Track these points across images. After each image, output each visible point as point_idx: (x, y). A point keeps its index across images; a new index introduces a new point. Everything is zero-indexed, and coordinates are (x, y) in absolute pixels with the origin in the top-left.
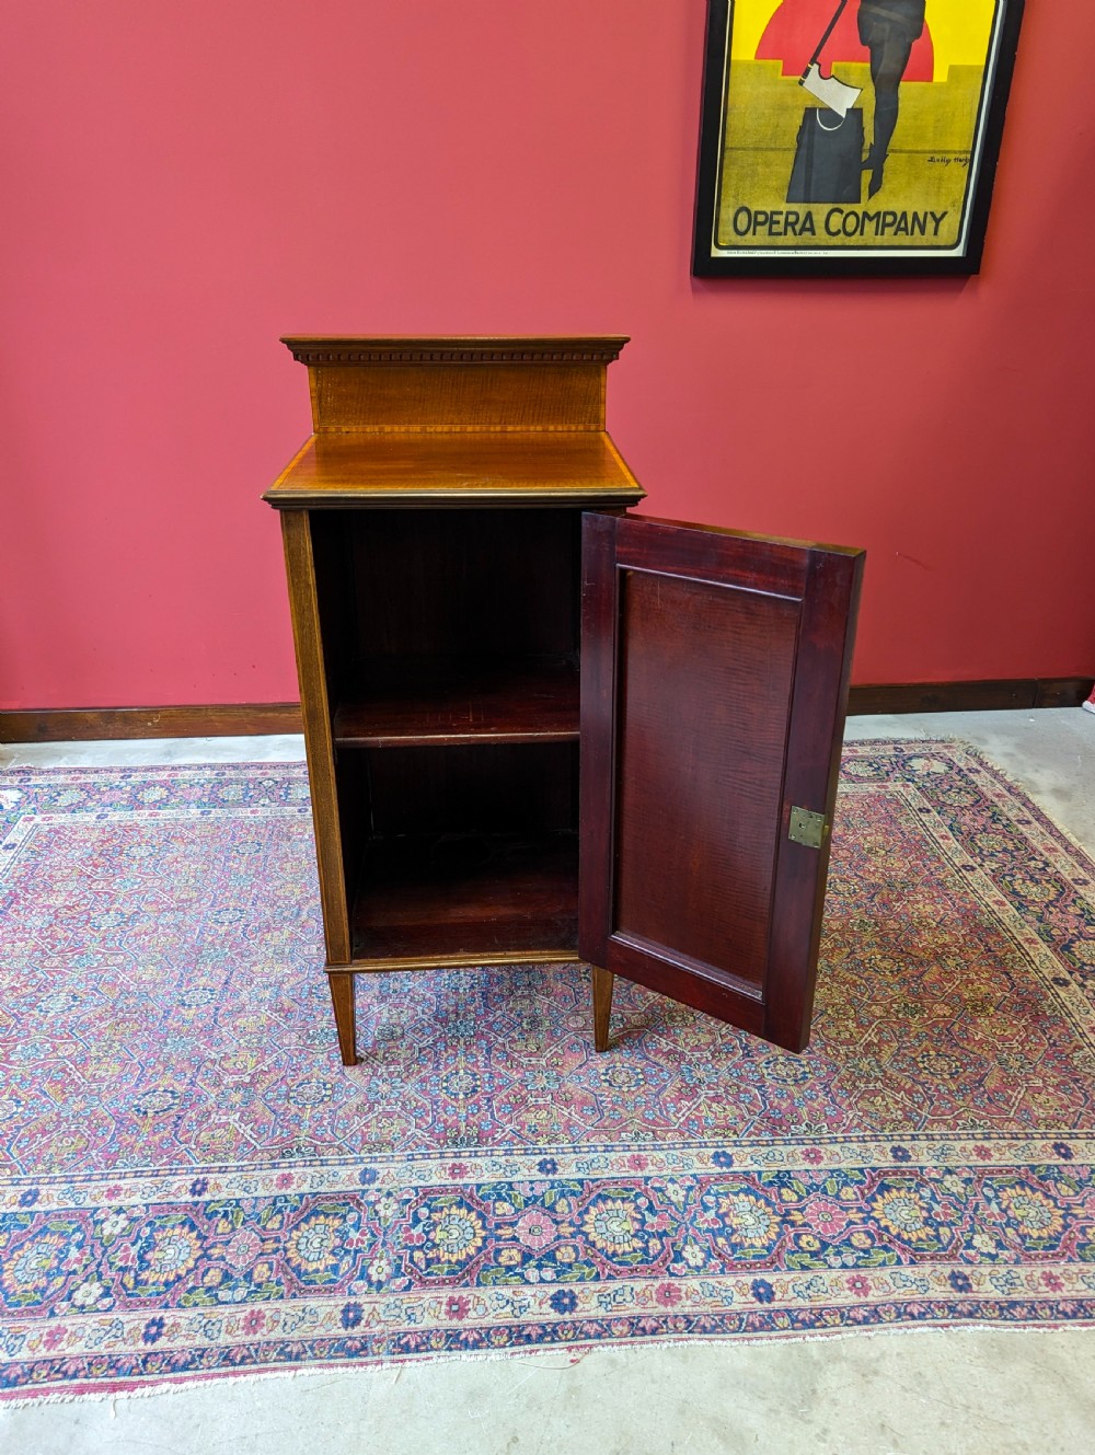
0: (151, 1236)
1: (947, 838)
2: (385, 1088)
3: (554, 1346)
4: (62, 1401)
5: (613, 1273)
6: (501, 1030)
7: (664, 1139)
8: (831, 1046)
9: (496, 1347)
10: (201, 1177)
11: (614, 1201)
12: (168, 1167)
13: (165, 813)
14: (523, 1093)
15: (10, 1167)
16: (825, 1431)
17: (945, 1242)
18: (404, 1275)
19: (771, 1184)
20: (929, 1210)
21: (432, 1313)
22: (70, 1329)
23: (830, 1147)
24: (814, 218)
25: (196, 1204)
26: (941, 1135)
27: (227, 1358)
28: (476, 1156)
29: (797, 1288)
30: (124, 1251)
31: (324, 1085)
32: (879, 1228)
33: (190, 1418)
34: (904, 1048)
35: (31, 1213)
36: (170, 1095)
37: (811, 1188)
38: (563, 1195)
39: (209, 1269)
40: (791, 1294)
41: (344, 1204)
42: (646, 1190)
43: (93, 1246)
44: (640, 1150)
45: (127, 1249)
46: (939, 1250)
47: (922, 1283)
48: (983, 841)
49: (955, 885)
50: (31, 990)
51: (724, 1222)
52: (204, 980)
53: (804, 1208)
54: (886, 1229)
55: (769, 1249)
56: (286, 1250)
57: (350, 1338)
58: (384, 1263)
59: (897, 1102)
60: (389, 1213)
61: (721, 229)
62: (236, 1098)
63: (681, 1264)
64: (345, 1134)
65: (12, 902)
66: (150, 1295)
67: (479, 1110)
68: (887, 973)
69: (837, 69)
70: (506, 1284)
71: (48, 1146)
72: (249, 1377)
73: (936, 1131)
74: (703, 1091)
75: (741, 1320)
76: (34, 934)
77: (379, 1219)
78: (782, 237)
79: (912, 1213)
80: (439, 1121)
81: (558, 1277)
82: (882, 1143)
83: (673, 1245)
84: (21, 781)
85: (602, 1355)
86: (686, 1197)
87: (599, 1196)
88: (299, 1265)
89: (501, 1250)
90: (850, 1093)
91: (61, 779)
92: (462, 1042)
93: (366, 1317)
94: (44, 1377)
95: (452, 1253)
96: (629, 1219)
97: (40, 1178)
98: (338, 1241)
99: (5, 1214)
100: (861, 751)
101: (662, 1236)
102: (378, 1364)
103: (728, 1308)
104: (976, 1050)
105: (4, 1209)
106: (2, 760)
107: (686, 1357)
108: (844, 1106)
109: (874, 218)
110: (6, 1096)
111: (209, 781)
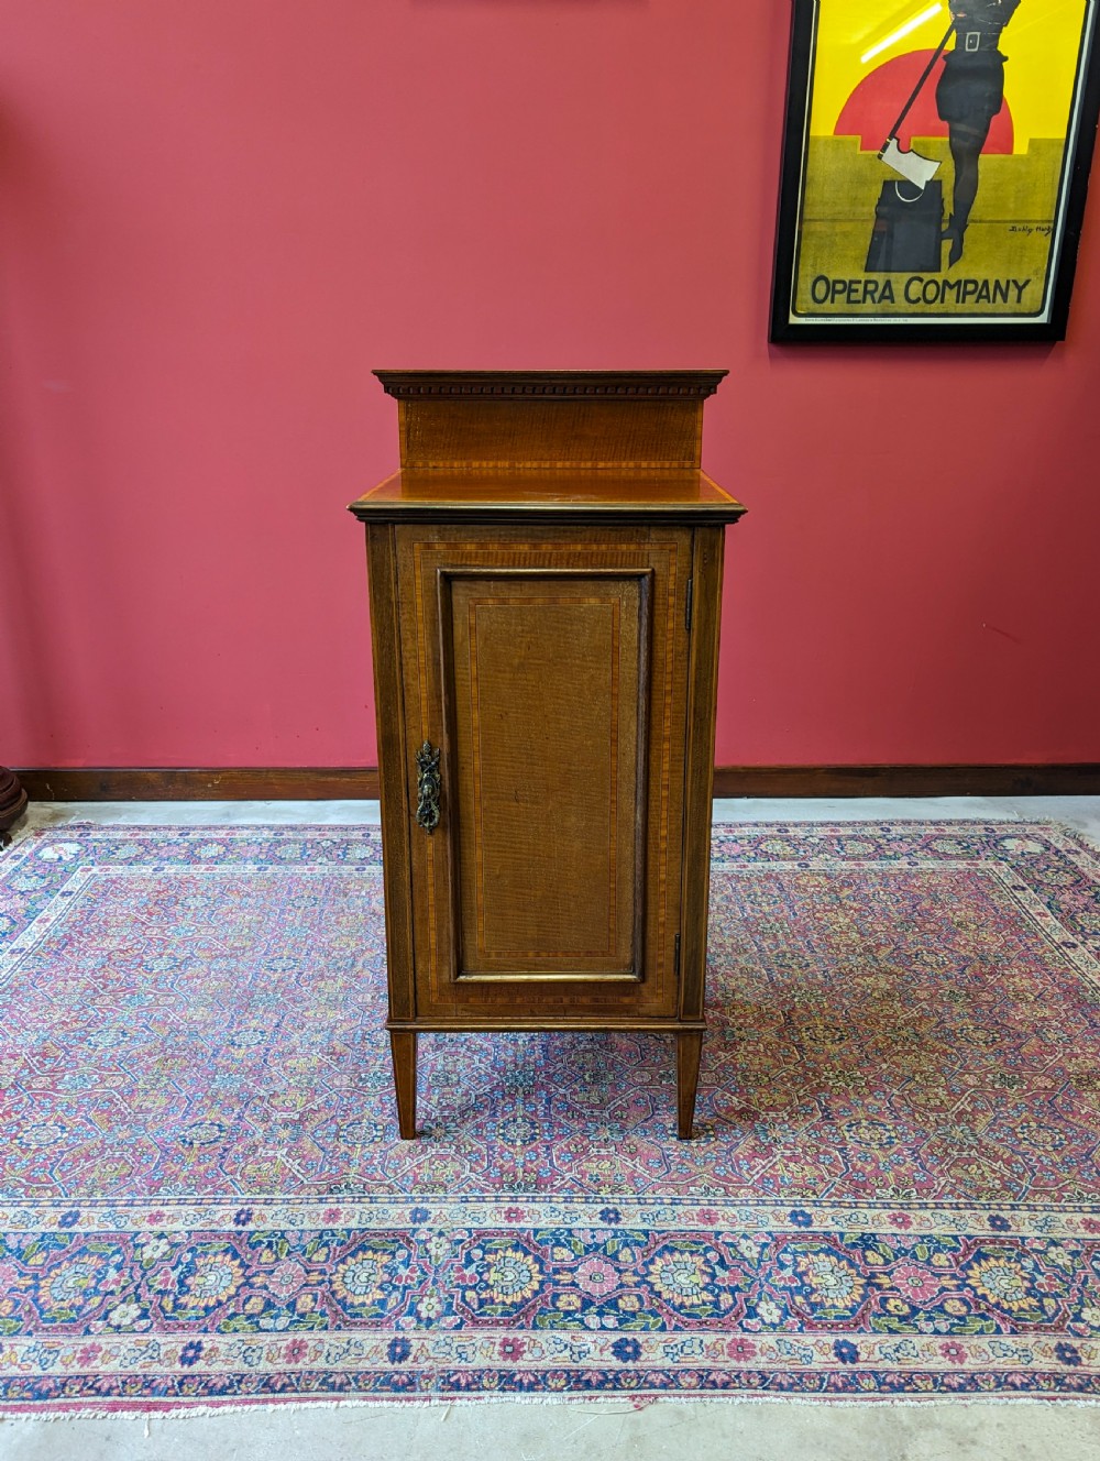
0: (192, 1262)
1: (1045, 915)
2: (439, 1132)
3: (615, 1393)
4: (95, 1417)
5: (680, 1325)
6: (561, 1082)
7: (736, 1195)
8: (919, 1112)
9: (553, 1390)
10: (246, 1208)
11: (682, 1253)
12: (213, 1196)
13: (220, 869)
14: (585, 1143)
15: (52, 1189)
17: (1050, 1314)
18: (456, 1314)
19: (854, 1245)
20: (1032, 1280)
21: (485, 1352)
22: (105, 1347)
23: (921, 1213)
24: (894, 286)
25: (240, 1233)
26: (1044, 1206)
27: (267, 1385)
28: (533, 1201)
29: (884, 1350)
30: (164, 1275)
31: (375, 1126)
32: (976, 1295)
33: (226, 1442)
34: (1001, 1118)
35: (70, 1234)
36: (216, 1128)
37: (898, 1252)
38: (626, 1245)
39: (251, 1297)
40: (878, 1356)
41: (393, 1241)
42: (717, 1244)
43: (132, 1268)
44: (709, 1204)
45: (166, 1273)
46: (1043, 1321)
47: (1025, 1353)
48: (1085, 919)
49: (1054, 960)
50: (80, 1025)
51: (802, 1281)
52: (255, 1022)
53: (891, 1272)
54: (984, 1297)
55: (852, 1310)
56: (331, 1282)
57: (397, 1372)
58: (434, 1300)
59: (994, 1171)
60: (441, 1252)
61: (799, 297)
62: (284, 1134)
63: (755, 1320)
64: (397, 1174)
65: (66, 944)
66: (189, 1319)
67: (537, 1157)
68: (981, 1043)
69: (915, 143)
70: (564, 1328)
71: (91, 1170)
72: (289, 1405)
73: (1038, 1202)
74: (778, 1151)
75: (822, 1380)
76: (87, 974)
77: (430, 1257)
78: (861, 305)
79: (1013, 1283)
80: (495, 1166)
81: (620, 1324)
82: (977, 1212)
83: (746, 1300)
84: (81, 835)
85: (670, 1404)
86: (761, 1254)
87: (666, 1247)
88: (345, 1298)
89: (559, 1295)
90: (941, 1160)
91: (119, 835)
92: (521, 1090)
93: (414, 1353)
94: (77, 1392)
95: (507, 1294)
96: (697, 1272)
97: (81, 1201)
98: (386, 1277)
99: (44, 1234)
100: (949, 830)
101: (733, 1290)
102: (425, 1400)
103: (807, 1367)
104: (1081, 1123)
105: (43, 1229)
106: (63, 816)
107: (760, 1413)
108: (935, 1173)
109: (954, 286)
110: (52, 1122)
111: (267, 840)
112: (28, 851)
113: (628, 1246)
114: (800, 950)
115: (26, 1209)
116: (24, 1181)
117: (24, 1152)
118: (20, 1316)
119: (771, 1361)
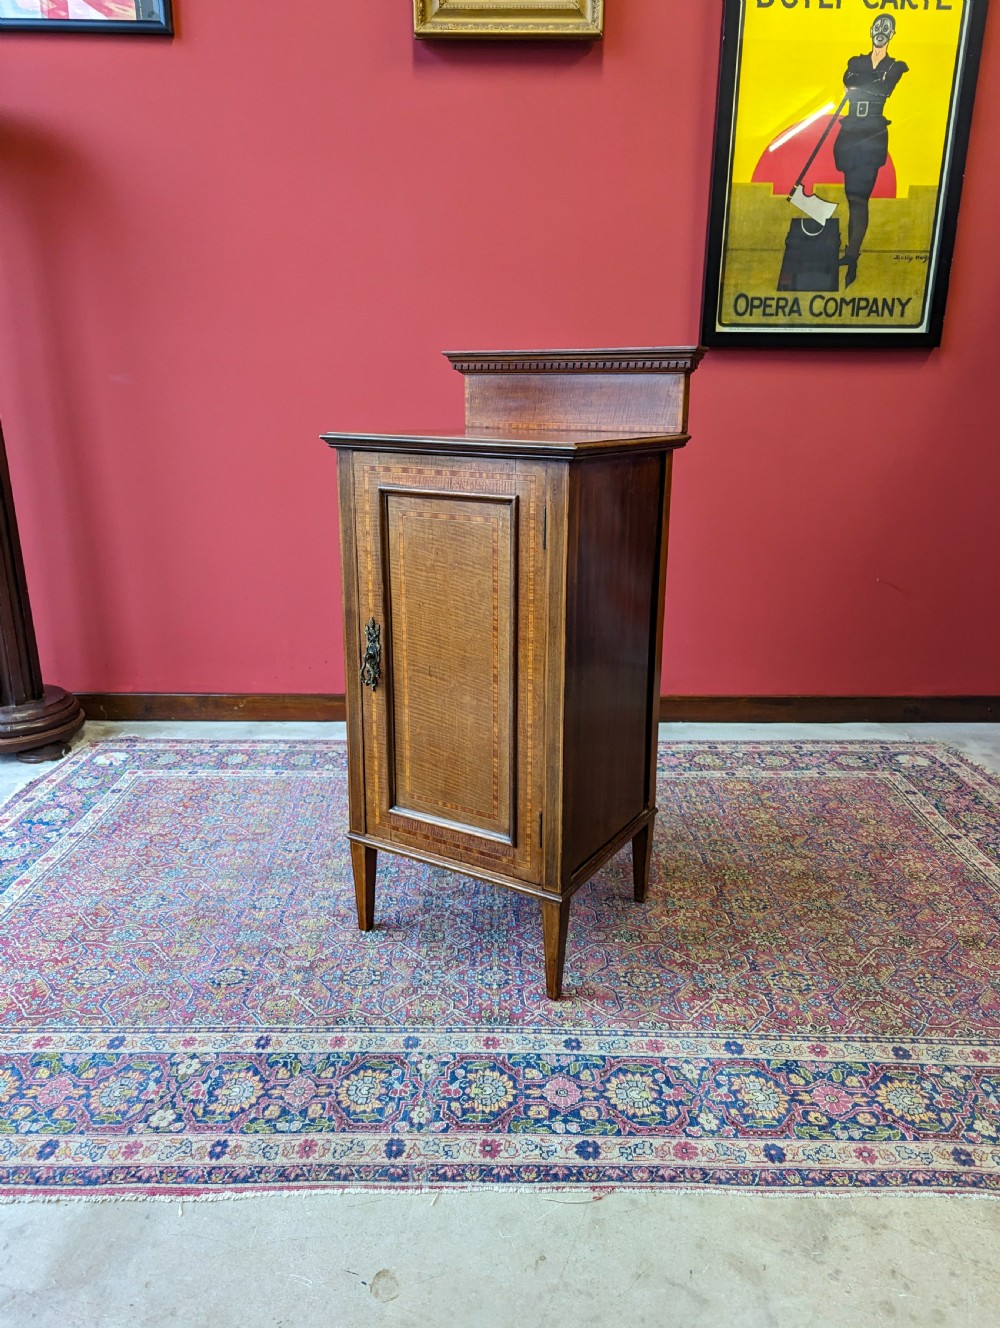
0: (220, 1077)
1: (932, 814)
2: (427, 977)
3: (578, 1184)
4: (136, 1200)
5: (633, 1131)
6: (531, 939)
7: (679, 1029)
8: (832, 966)
9: (526, 1182)
10: (265, 1035)
11: (633, 1074)
12: (236, 1026)
13: (245, 773)
15: (102, 1019)
16: (837, 1272)
17: (947, 1125)
18: (442, 1120)
19: (779, 1070)
20: (931, 1098)
21: (467, 1151)
22: (145, 1144)
23: (836, 1045)
24: (801, 303)
25: (260, 1055)
26: (939, 1040)
27: (283, 1175)
28: (508, 1032)
29: (807, 1153)
30: (196, 1087)
31: (374, 972)
32: (883, 1110)
33: (247, 1221)
34: (901, 971)
35: (117, 1054)
36: (240, 972)
37: (817, 1076)
38: (586, 1067)
39: (269, 1105)
40: (801, 1156)
42: (663, 1068)
44: (656, 1036)
45: (198, 1086)
46: (941, 1131)
47: (926, 1156)
48: (965, 817)
49: (941, 849)
50: (126, 892)
51: (736, 1097)
52: (273, 890)
53: (811, 1091)
54: (890, 1111)
55: (779, 1121)
56: (337, 1094)
57: (393, 1166)
58: (424, 1109)
59: (896, 1012)
60: (430, 1071)
61: (724, 311)
62: (298, 977)
63: (697, 1128)
64: (392, 1010)
65: (116, 829)
66: (217, 1122)
67: (511, 997)
68: (883, 912)
69: (818, 189)
70: (535, 1132)
71: (135, 1004)
72: (301, 1191)
73: (935, 1036)
74: (714, 995)
75: (754, 1176)
76: (133, 852)
77: (420, 1075)
78: (774, 317)
79: (914, 1100)
80: (475, 1004)
81: (582, 1129)
82: (883, 1044)
83: (689, 1112)
84: (128, 746)
85: (622, 1197)
86: (701, 1075)
87: (620, 1069)
88: (349, 1107)
89: (530, 1106)
90: (852, 1003)
91: (161, 746)
92: (496, 945)
93: (407, 1151)
94: (121, 1180)
95: (486, 1105)
96: (647, 1089)
97: (127, 1028)
98: (383, 1091)
99: (95, 1054)
100: (851, 748)
101: (677, 1104)
102: (417, 1188)
103: (742, 1165)
104: (969, 975)
105: (94, 1050)
106: (114, 732)
107: (702, 1202)
108: (846, 1013)
109: (851, 301)
110: (102, 967)
111: (283, 751)
112: (85, 758)
113: (588, 1068)
114: (729, 838)
115: (80, 1035)
116: (78, 1012)
117: (79, 990)
118: (74, 1118)
119: (711, 1160)
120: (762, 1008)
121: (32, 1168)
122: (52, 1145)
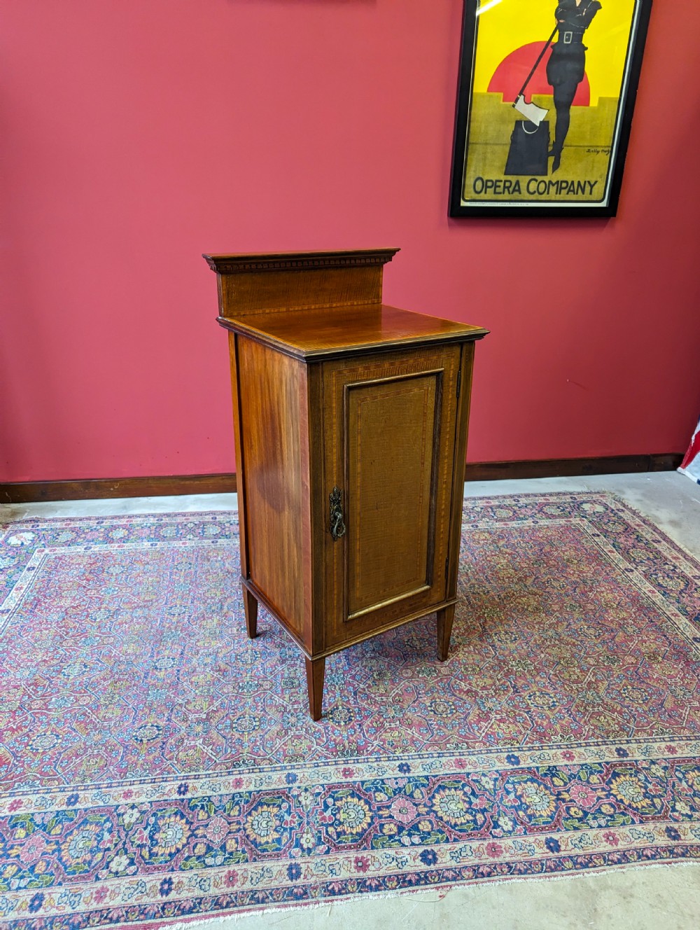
0: (156, 823)
1: (612, 552)
2: (293, 720)
3: (428, 886)
5: (456, 837)
6: (361, 680)
7: (474, 748)
8: (567, 684)
9: (390, 889)
10: (183, 782)
11: (450, 789)
12: (161, 776)
13: (127, 546)
14: (381, 720)
15: (58, 779)
17: (659, 808)
18: (324, 844)
19: (546, 775)
20: (646, 788)
21: (346, 868)
22: (110, 888)
23: (578, 750)
24: (521, 184)
25: (183, 800)
26: (644, 739)
27: (217, 904)
28: (358, 762)
29: (573, 842)
30: (140, 834)
31: (254, 718)
32: (617, 800)
34: (612, 685)
35: (75, 810)
36: (155, 728)
37: (571, 777)
38: (417, 787)
39: (197, 844)
40: (571, 846)
42: (468, 781)
43: (118, 831)
44: (460, 755)
45: (141, 832)
46: (656, 813)
47: (649, 835)
48: (634, 553)
49: (623, 581)
50: (55, 662)
51: (521, 801)
52: (167, 652)
53: (569, 790)
54: (622, 801)
55: (552, 817)
56: (245, 829)
57: (295, 887)
58: (309, 836)
59: (614, 719)
60: (308, 802)
61: (466, 190)
62: (199, 729)
63: (499, 830)
64: (272, 751)
65: (36, 605)
66: (161, 863)
67: (355, 732)
68: (593, 637)
69: (534, 98)
70: (390, 847)
71: (81, 764)
72: (233, 916)
73: (640, 737)
74: (493, 715)
75: (542, 865)
76: (54, 625)
77: (302, 806)
78: (502, 194)
79: (636, 790)
80: (331, 740)
81: (422, 841)
82: (609, 746)
83: (492, 817)
84: (33, 527)
85: (459, 891)
86: (495, 785)
87: (440, 786)
88: (255, 839)
89: (384, 825)
90: (584, 715)
91: (58, 525)
92: (337, 687)
93: (303, 873)
94: (97, 923)
95: (352, 827)
96: (461, 801)
97: (78, 786)
98: (278, 823)
99: (58, 812)
100: (552, 499)
101: (483, 811)
102: (315, 903)
103: (533, 857)
104: (655, 684)
105: (57, 809)
106: (19, 513)
107: (511, 890)
108: (582, 723)
109: (556, 183)
110: (49, 733)
111: (153, 525)
112: (1, 540)
113: (418, 787)
114: (483, 582)
116: (38, 775)
117: (35, 755)
118: (52, 871)
119: (512, 855)
120: (526, 724)
121: (27, 920)
122: (39, 898)
